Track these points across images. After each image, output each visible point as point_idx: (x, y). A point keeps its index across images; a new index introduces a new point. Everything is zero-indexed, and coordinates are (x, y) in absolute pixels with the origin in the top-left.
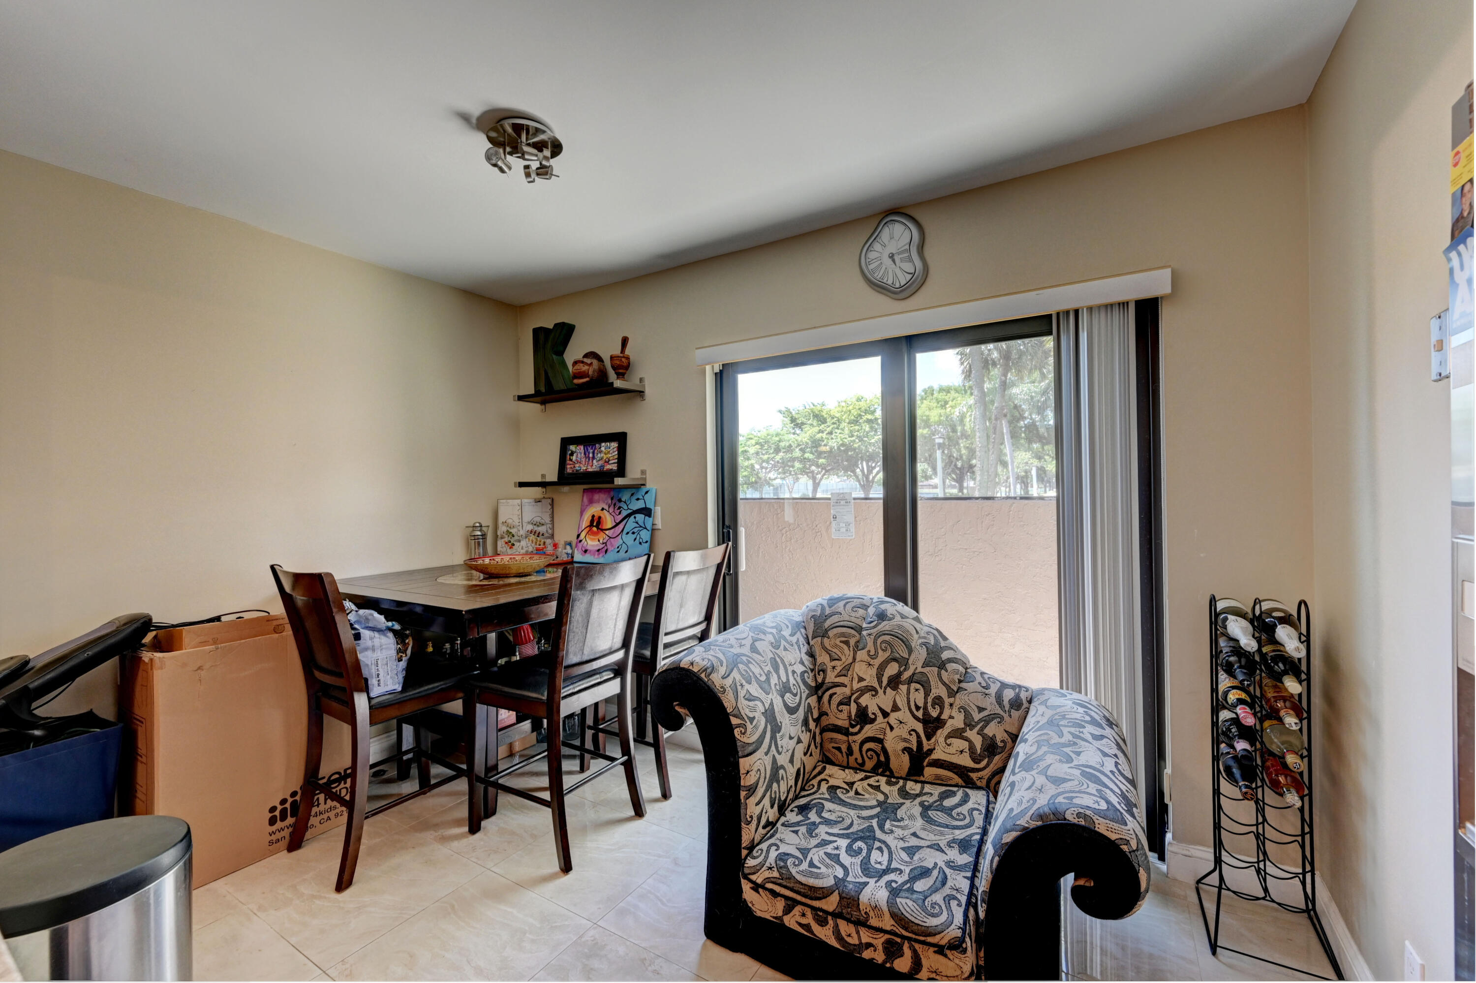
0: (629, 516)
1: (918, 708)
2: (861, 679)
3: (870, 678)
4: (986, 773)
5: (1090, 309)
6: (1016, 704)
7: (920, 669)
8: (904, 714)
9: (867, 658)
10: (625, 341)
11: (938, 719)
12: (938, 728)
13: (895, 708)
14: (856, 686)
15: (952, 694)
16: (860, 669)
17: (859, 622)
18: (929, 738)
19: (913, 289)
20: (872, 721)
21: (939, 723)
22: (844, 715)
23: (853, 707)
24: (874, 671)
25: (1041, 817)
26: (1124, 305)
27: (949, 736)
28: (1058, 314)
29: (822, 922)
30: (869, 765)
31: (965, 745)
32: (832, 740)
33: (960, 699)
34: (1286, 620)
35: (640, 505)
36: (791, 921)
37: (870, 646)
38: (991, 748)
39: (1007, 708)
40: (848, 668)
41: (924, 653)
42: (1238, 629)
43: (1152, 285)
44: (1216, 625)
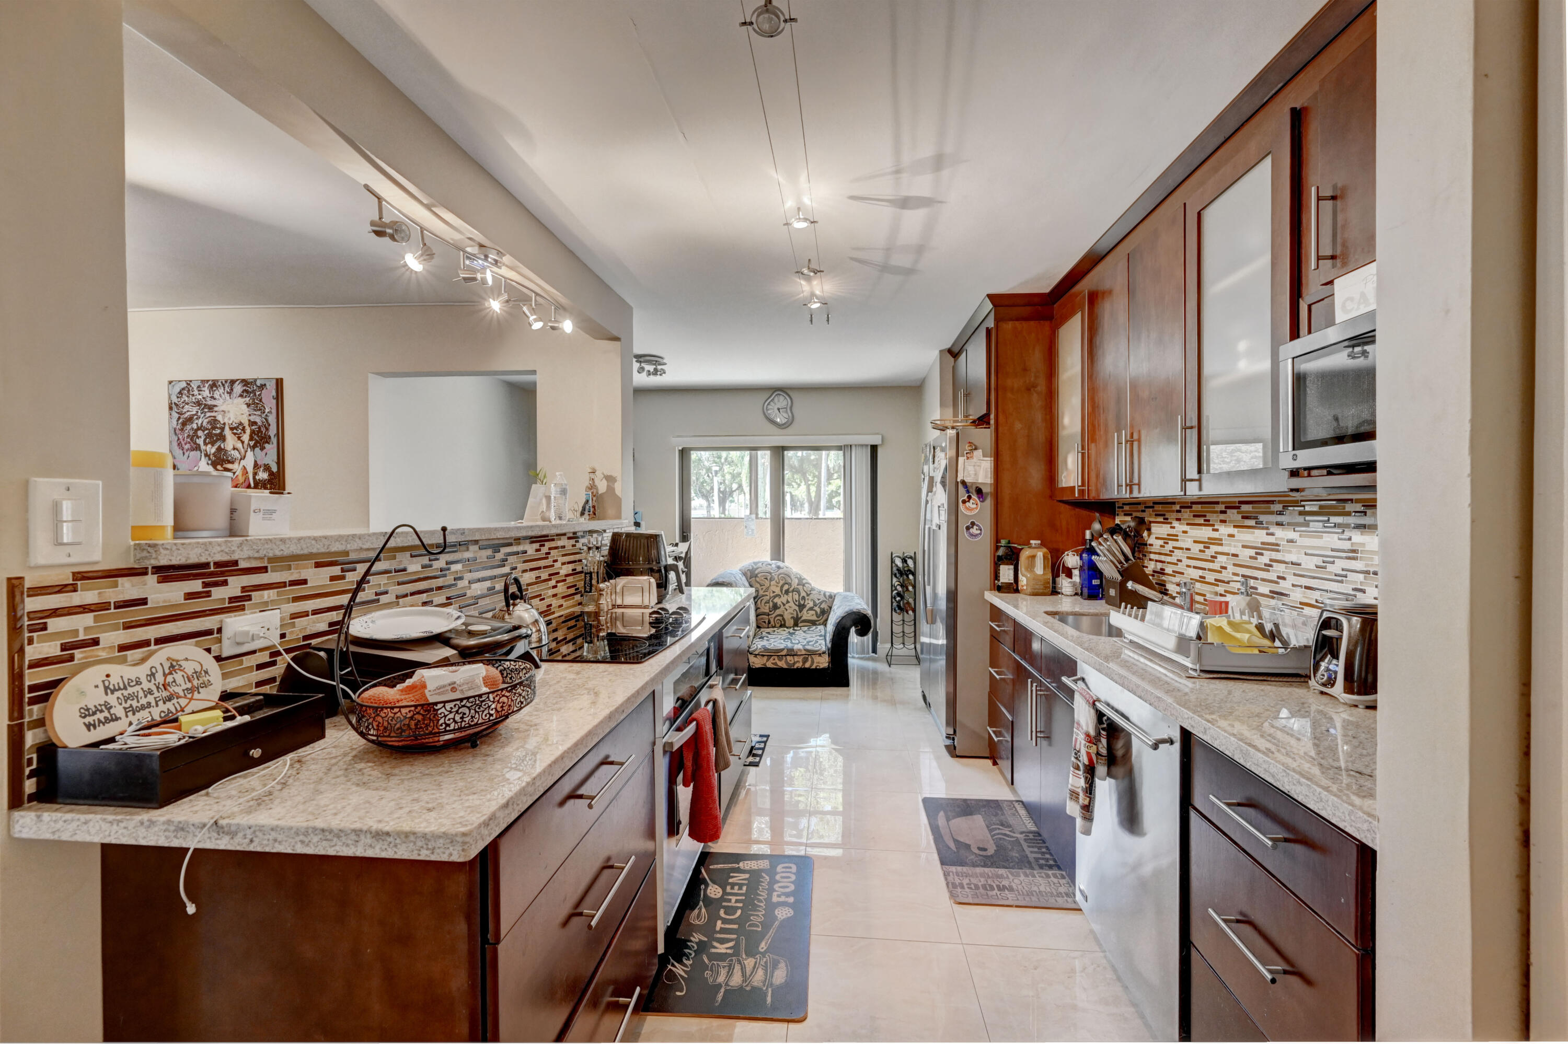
1: (796, 601)
2: (774, 592)
3: (778, 591)
4: (822, 621)
5: (856, 445)
6: (831, 597)
7: (796, 587)
8: (791, 604)
9: (775, 584)
12: (803, 608)
13: (788, 602)
14: (772, 595)
15: (808, 595)
16: (773, 588)
17: (769, 570)
18: (800, 612)
19: (786, 425)
20: (779, 608)
21: (804, 606)
22: (767, 608)
23: (771, 604)
24: (779, 589)
25: (846, 612)
26: (867, 445)
27: (808, 610)
28: (844, 446)
29: (780, 660)
30: (778, 625)
31: (814, 612)
32: (762, 619)
33: (811, 596)
34: (911, 558)
36: (769, 665)
37: (776, 578)
38: (824, 612)
39: (828, 598)
40: (768, 588)
41: (796, 581)
42: (899, 562)
43: (876, 440)
44: (892, 561)
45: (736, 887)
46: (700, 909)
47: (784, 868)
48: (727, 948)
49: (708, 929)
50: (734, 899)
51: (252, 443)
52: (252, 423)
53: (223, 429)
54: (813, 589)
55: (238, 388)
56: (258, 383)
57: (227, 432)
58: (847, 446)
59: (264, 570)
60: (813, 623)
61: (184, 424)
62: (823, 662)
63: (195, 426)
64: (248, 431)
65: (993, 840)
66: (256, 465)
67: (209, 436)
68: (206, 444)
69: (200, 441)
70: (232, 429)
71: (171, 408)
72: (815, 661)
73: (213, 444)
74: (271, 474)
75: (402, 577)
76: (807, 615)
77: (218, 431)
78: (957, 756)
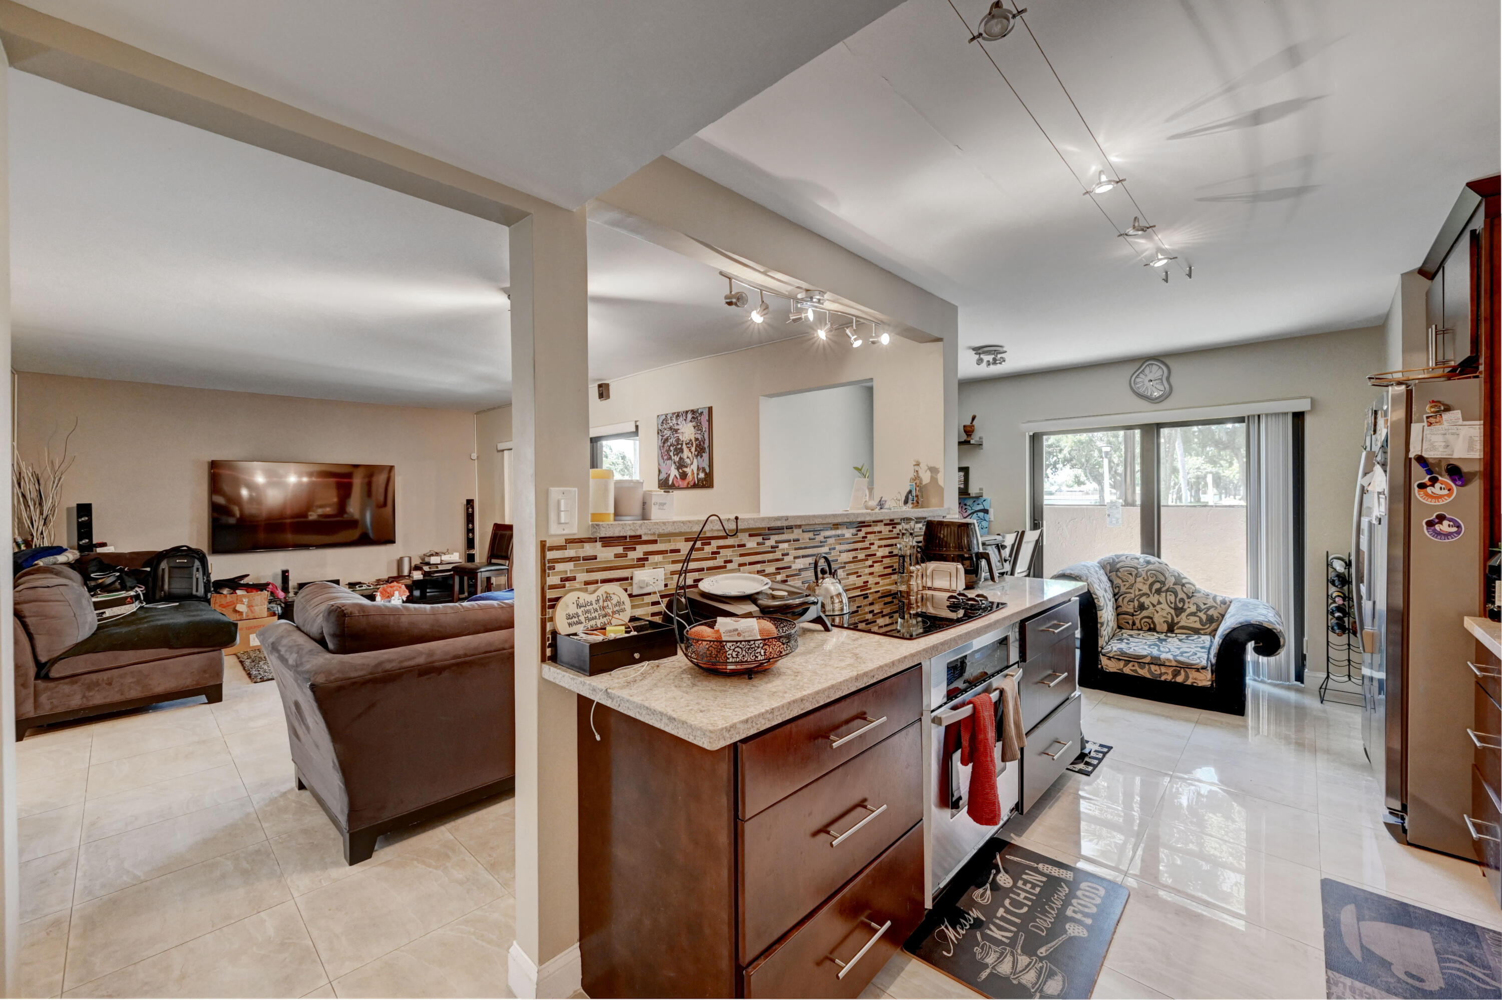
0: (973, 513)
1: (1171, 603)
2: (1140, 590)
3: (1145, 589)
4: (1208, 631)
5: (1267, 415)
6: (1224, 602)
7: (1172, 586)
8: (1164, 606)
9: (1143, 581)
10: (974, 418)
11: (1182, 608)
12: (1182, 612)
13: (1159, 603)
14: (1137, 593)
15: (1189, 597)
16: (1139, 585)
17: (1136, 565)
18: (1177, 616)
19: (1161, 399)
20: (1147, 609)
21: (1182, 610)
22: (1131, 607)
23: (1136, 603)
24: (1147, 587)
25: (1240, 623)
26: (1286, 414)
27: (1188, 615)
28: (1248, 417)
29: (1142, 668)
30: (1145, 628)
31: (1197, 619)
32: (1124, 619)
33: (1193, 600)
35: (980, 507)
36: (1127, 670)
37: (1144, 575)
38: (1211, 620)
39: (1219, 603)
40: (1132, 585)
41: (1173, 580)
42: (1339, 566)
43: (1302, 405)
44: (1329, 565)
45: (1029, 885)
46: (986, 890)
47: (1089, 886)
48: (1003, 936)
49: (990, 911)
50: (1023, 895)
51: (696, 453)
52: (697, 439)
53: (682, 444)
54: (1197, 591)
55: (690, 416)
56: (699, 412)
57: (684, 446)
58: (1254, 416)
59: (655, 542)
60: (1196, 631)
61: (664, 443)
62: (1205, 679)
63: (669, 444)
64: (694, 445)
65: (1443, 974)
66: (698, 469)
67: (676, 450)
68: (674, 455)
69: (671, 454)
70: (686, 444)
71: (658, 433)
72: (1191, 676)
73: (677, 455)
74: (706, 474)
75: (742, 551)
76: (1184, 620)
77: (680, 446)
78: (1409, 844)
